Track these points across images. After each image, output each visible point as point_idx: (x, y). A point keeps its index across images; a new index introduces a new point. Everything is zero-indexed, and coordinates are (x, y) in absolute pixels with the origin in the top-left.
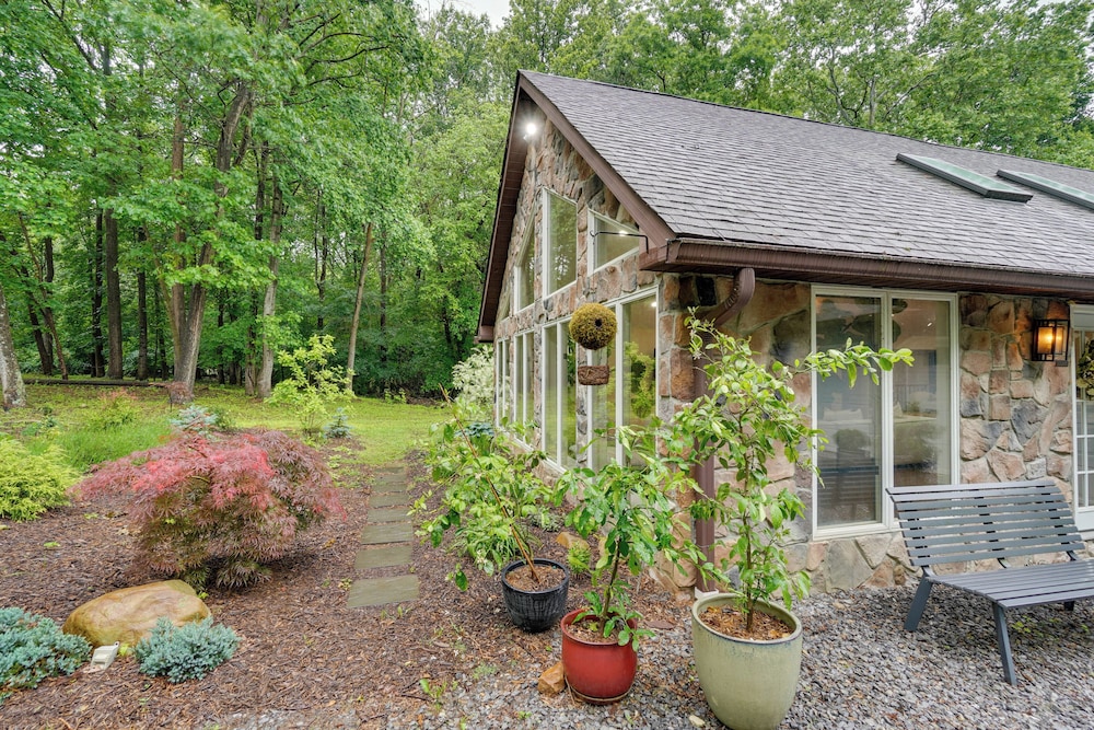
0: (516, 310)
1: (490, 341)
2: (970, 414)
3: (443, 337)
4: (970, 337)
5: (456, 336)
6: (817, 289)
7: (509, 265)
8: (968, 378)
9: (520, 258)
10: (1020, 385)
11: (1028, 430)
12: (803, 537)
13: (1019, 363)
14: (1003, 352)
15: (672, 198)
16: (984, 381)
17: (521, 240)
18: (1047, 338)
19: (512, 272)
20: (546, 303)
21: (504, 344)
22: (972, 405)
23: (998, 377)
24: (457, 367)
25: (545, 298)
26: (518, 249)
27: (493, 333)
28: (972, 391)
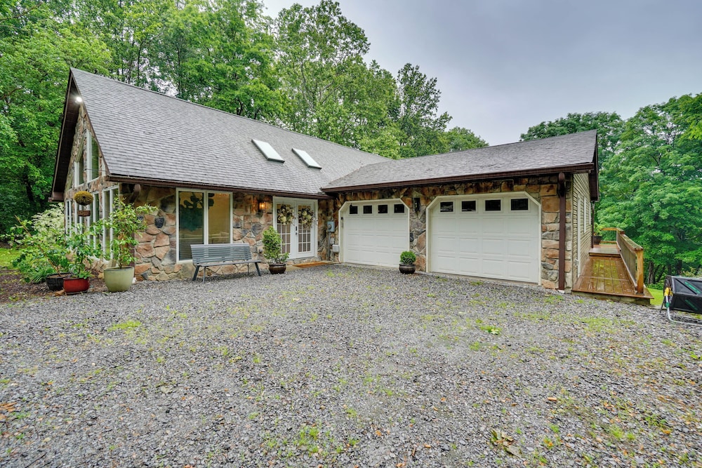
0: (76, 184)
1: (62, 201)
2: (237, 227)
3: (25, 196)
4: (237, 205)
5: (39, 196)
6: (178, 190)
7: (72, 161)
8: (236, 217)
9: (78, 158)
10: (254, 219)
11: (257, 232)
12: (172, 262)
13: (255, 212)
14: (249, 210)
15: (119, 159)
16: (242, 218)
17: (78, 150)
18: (262, 206)
19: (73, 164)
20: (89, 184)
21: (70, 203)
22: (237, 224)
23: (247, 217)
24: (36, 216)
25: (88, 181)
26: (76, 154)
27: (63, 196)
28: (237, 221)
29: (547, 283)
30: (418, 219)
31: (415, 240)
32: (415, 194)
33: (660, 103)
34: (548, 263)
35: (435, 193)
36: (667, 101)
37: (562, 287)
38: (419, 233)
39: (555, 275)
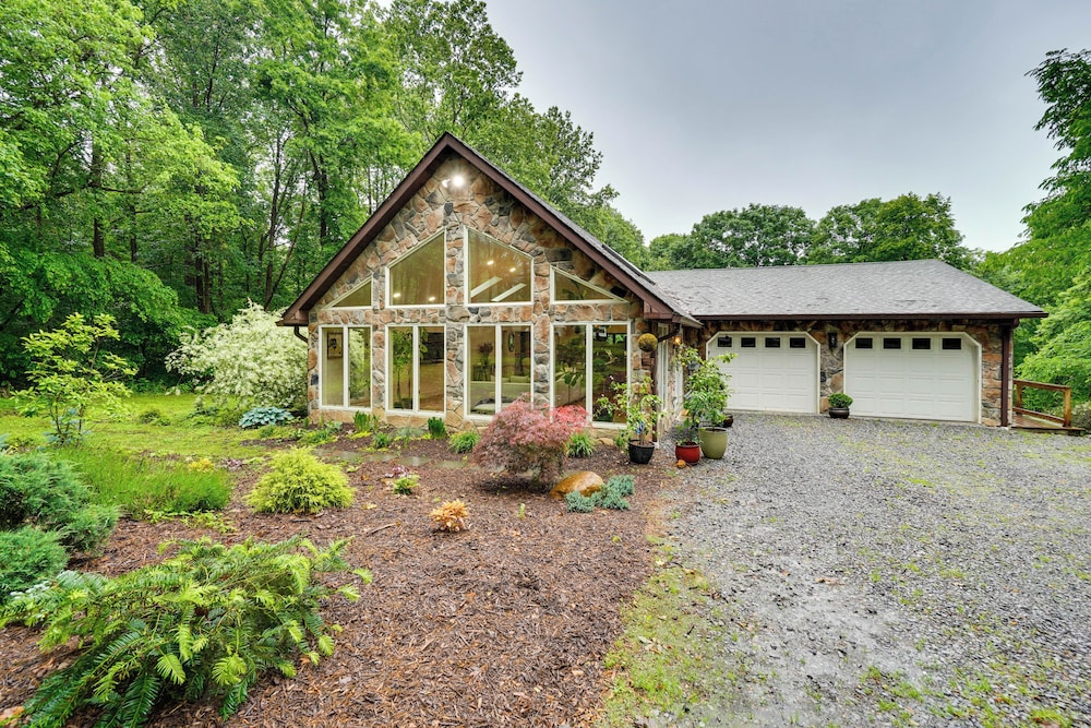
0: (390, 305)
20: (473, 309)
25: (469, 305)
29: (988, 421)
30: (830, 357)
31: (829, 381)
32: (829, 328)
33: (851, 205)
34: (989, 402)
35: (856, 329)
36: (858, 204)
37: (1004, 423)
38: (834, 372)
39: (997, 413)
